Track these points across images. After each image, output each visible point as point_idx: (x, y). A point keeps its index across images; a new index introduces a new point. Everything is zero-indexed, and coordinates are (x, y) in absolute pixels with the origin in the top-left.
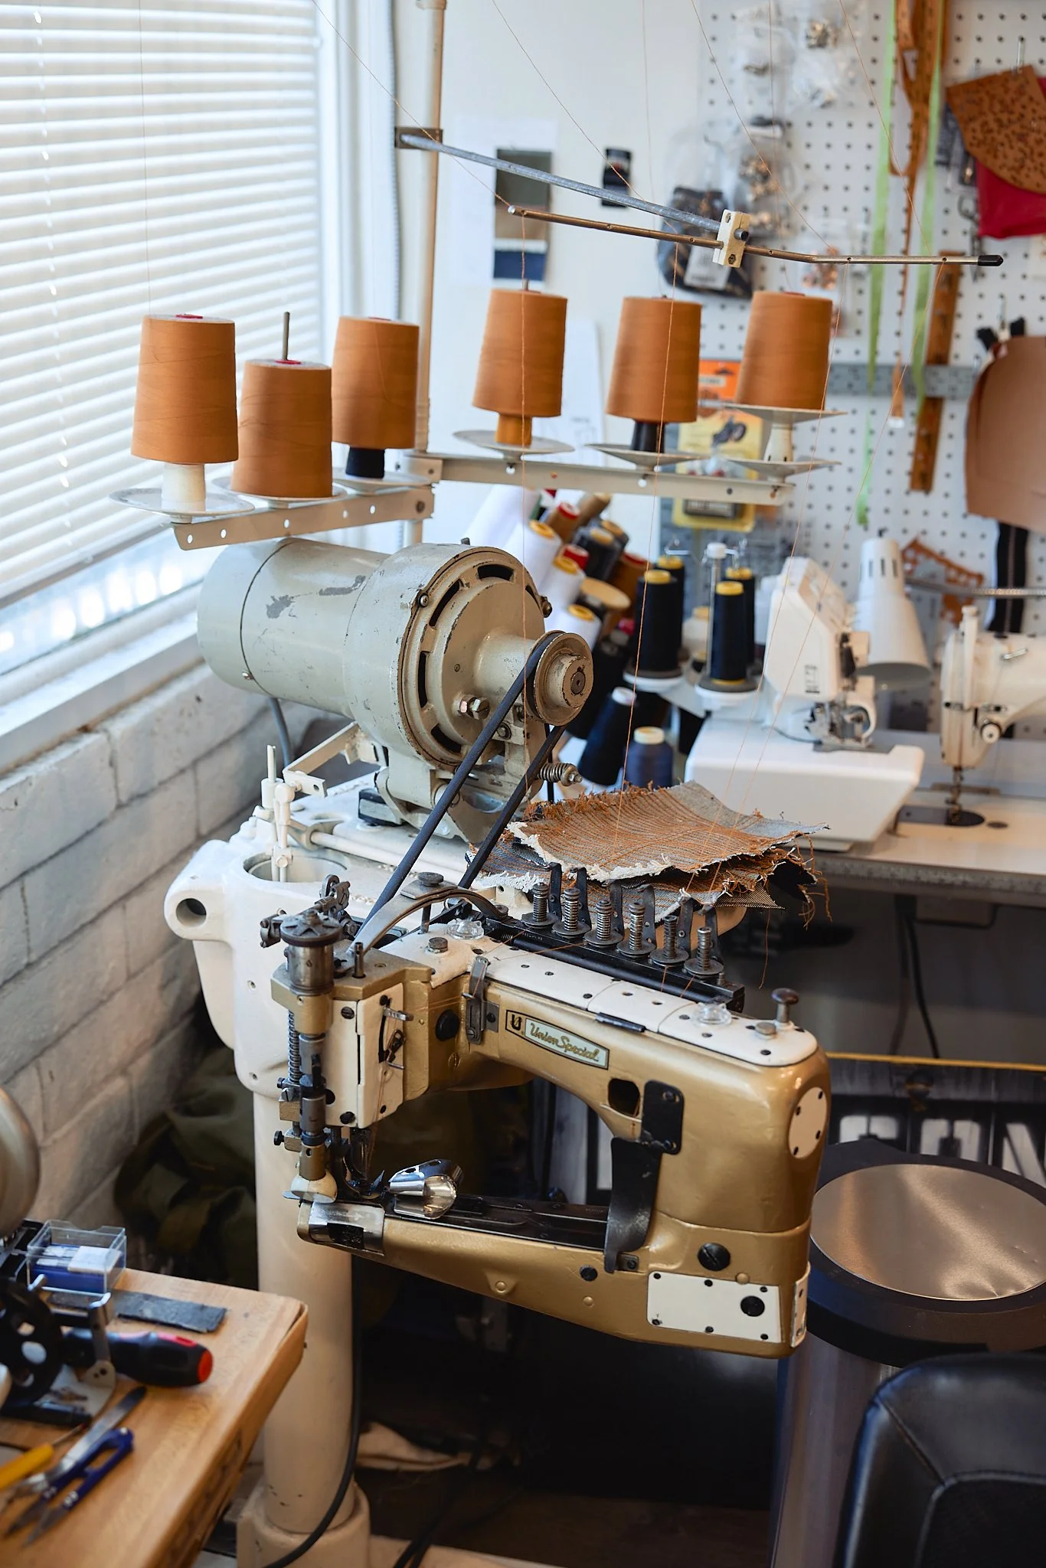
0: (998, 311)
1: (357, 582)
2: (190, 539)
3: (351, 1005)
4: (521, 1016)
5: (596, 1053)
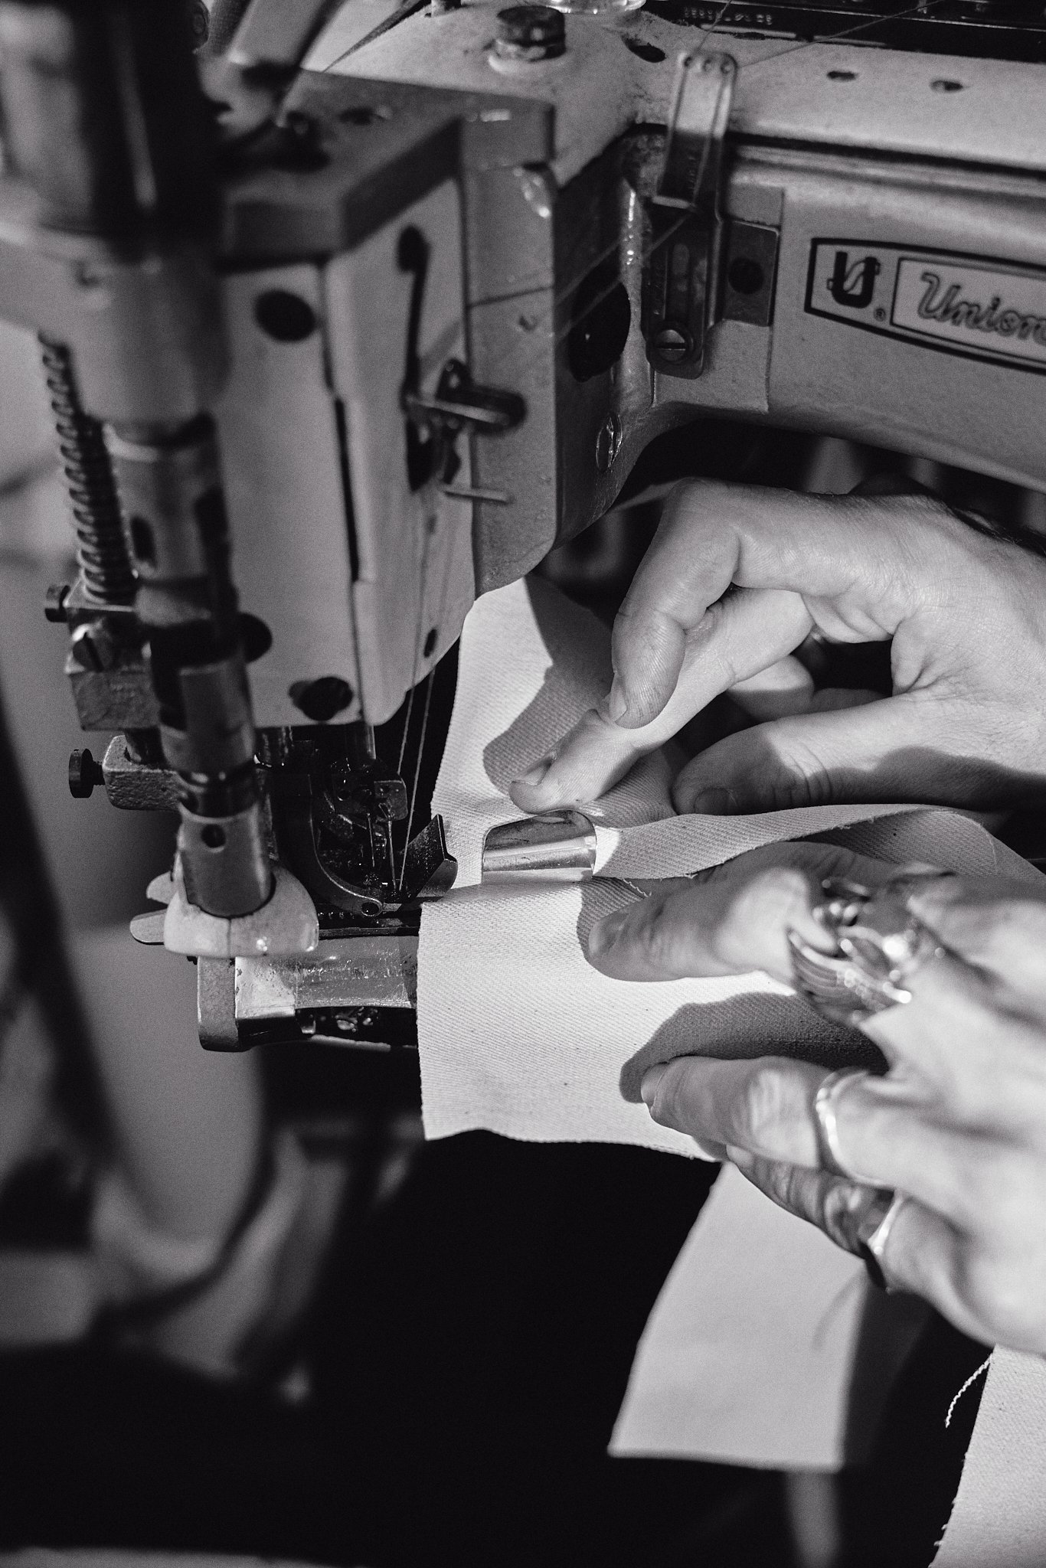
3: (299, 280)
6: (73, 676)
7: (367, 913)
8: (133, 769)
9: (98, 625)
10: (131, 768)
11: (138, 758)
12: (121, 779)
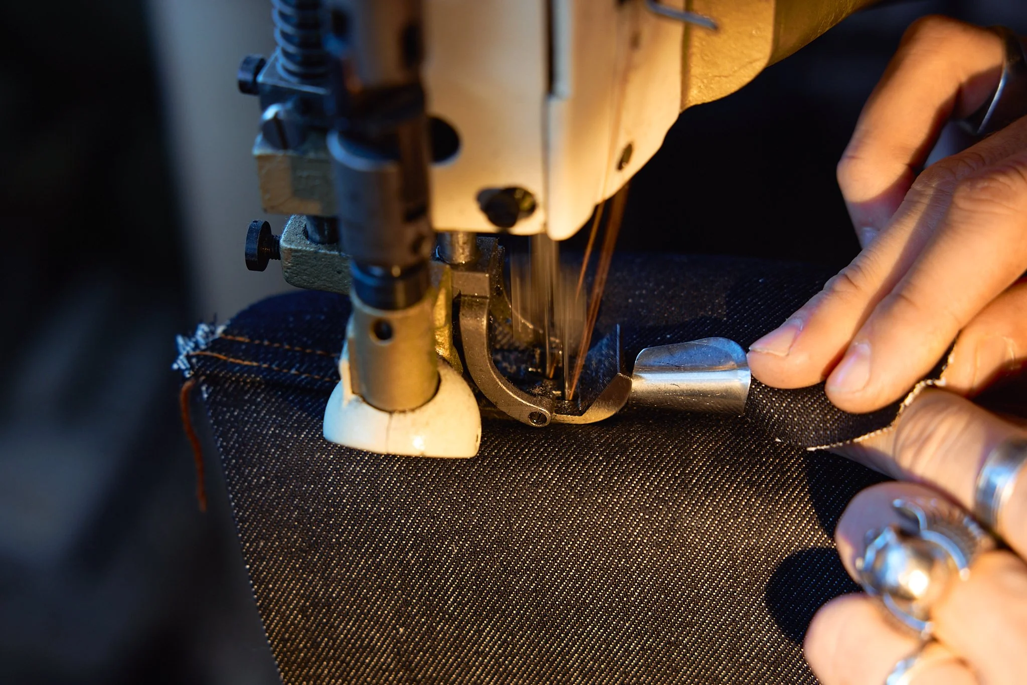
6: (260, 158)
7: (534, 422)
8: (311, 248)
9: (289, 105)
10: (308, 247)
11: (317, 237)
12: (298, 257)
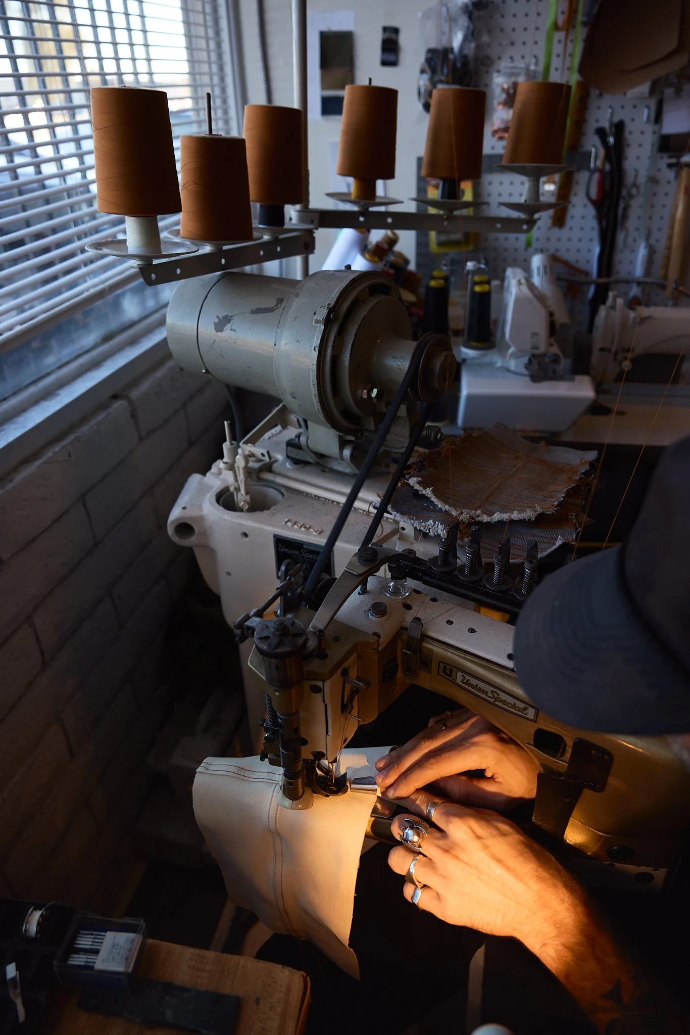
0: (608, 116)
1: (278, 303)
2: (153, 276)
3: (320, 684)
4: (452, 668)
5: (525, 709)
6: (264, 743)
